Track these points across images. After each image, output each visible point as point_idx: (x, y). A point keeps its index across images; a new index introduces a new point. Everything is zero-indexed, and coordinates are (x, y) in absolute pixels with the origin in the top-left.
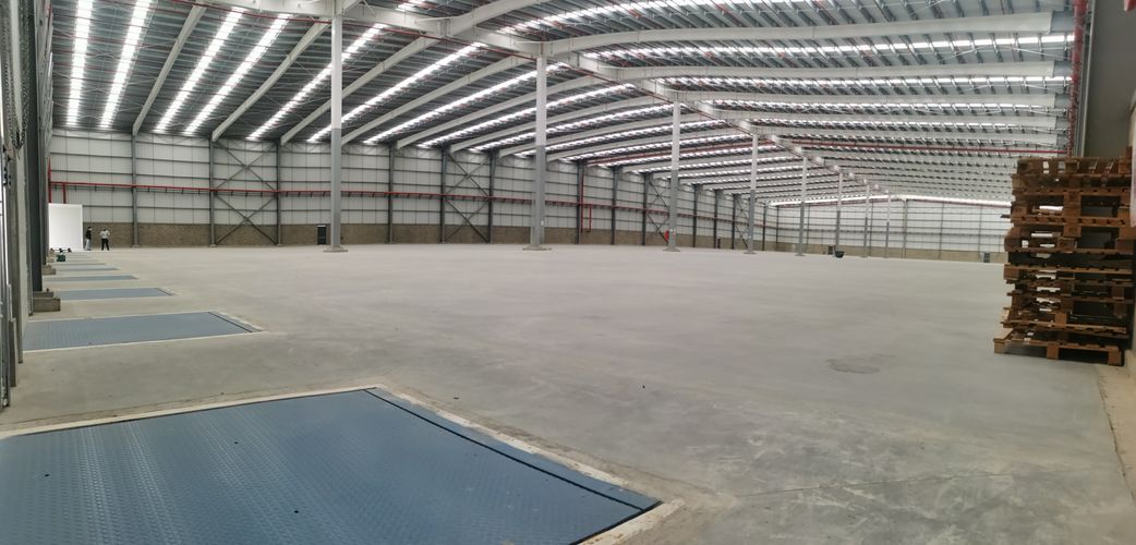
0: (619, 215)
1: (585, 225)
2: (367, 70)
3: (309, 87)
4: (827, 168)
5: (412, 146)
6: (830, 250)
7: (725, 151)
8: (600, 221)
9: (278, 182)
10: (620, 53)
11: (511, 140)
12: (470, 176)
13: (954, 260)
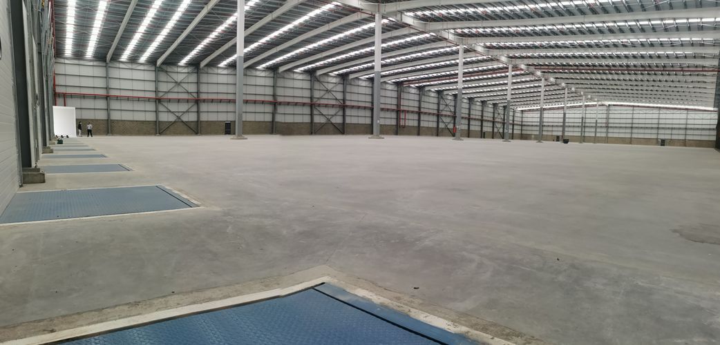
0: (423, 117)
1: (402, 123)
2: (261, 19)
3: (221, 29)
4: (557, 85)
5: (290, 70)
6: (558, 139)
7: (490, 76)
8: (411, 121)
9: (198, 93)
10: (427, 13)
11: (357, 68)
12: (330, 91)
13: (641, 144)
